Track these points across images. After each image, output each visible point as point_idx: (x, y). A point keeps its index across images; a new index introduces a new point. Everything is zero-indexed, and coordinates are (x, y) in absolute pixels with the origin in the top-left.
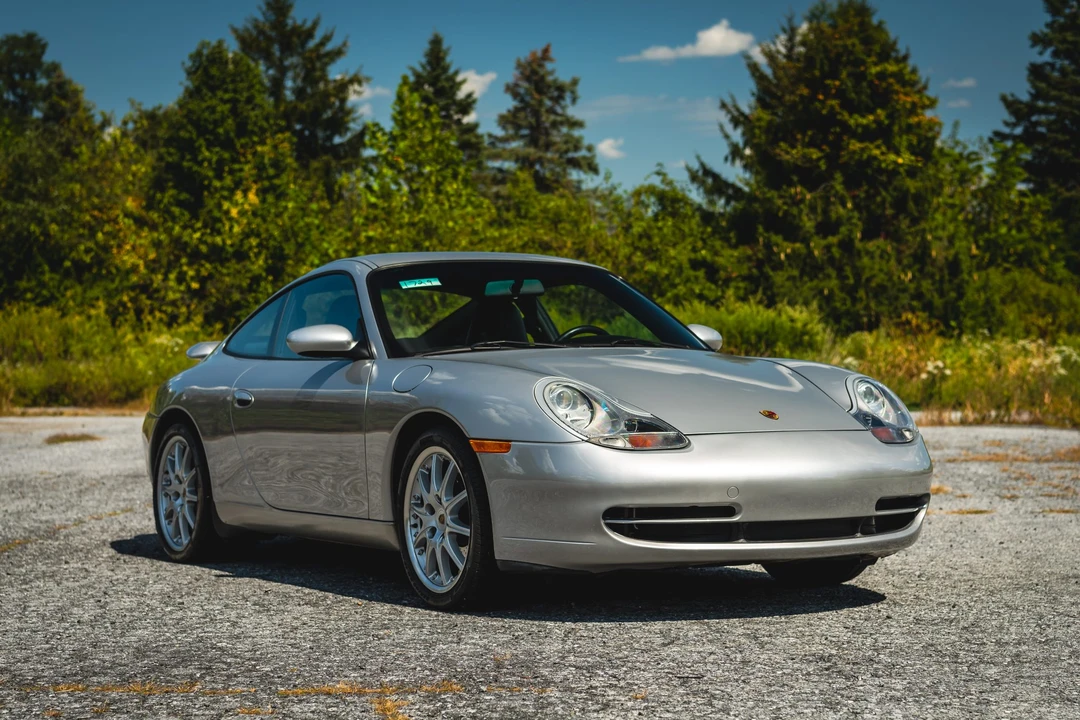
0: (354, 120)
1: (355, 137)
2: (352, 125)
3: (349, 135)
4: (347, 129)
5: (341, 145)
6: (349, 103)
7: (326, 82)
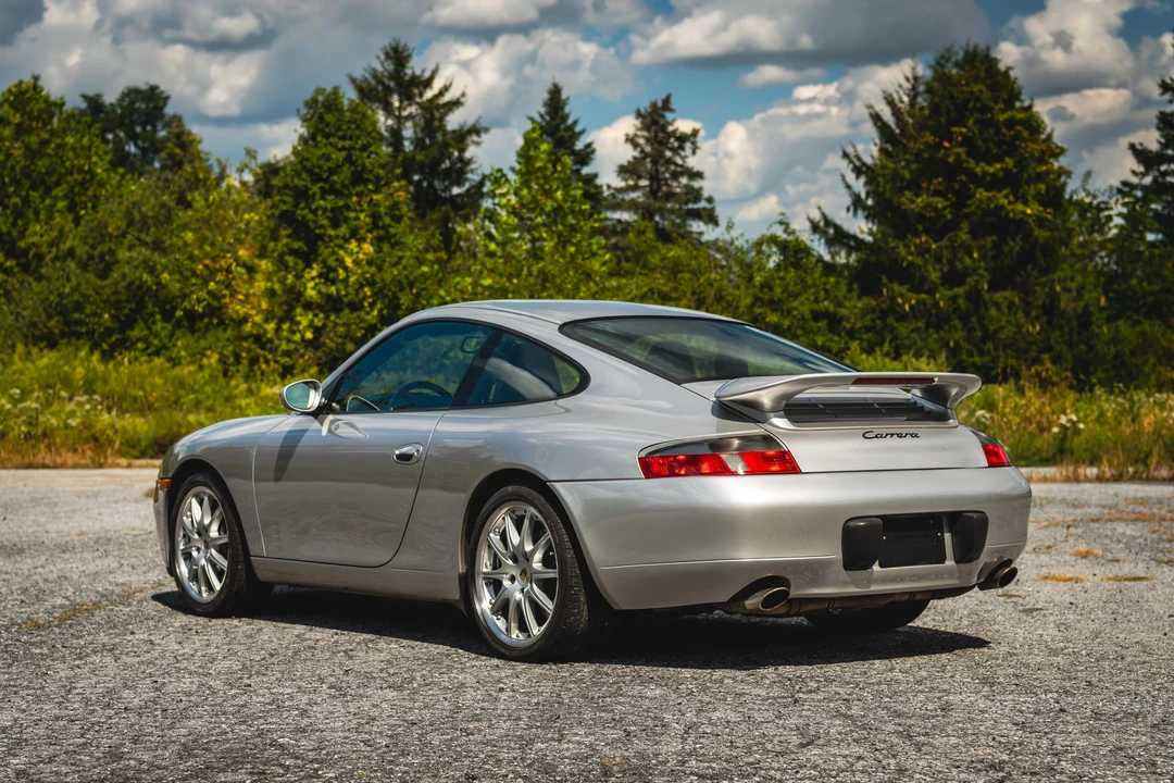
0: (472, 171)
1: (472, 187)
2: (470, 176)
3: (467, 185)
4: (467, 179)
5: (459, 195)
6: (467, 155)
7: (445, 133)
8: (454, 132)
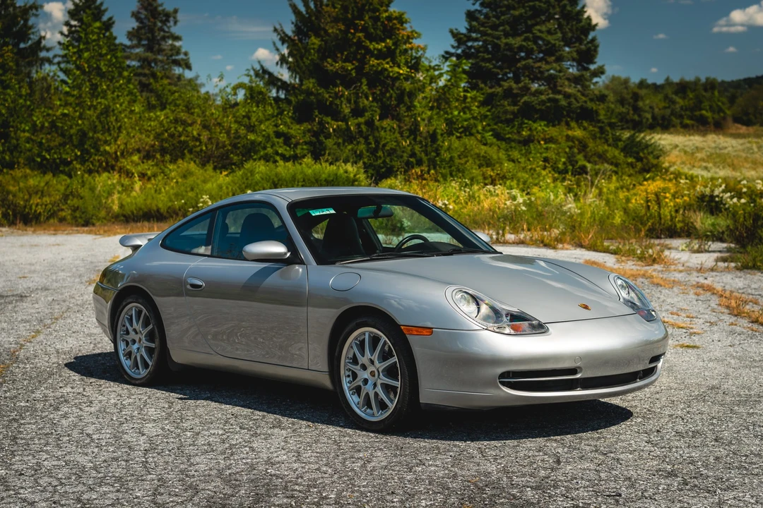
0: (33, 33)
1: (34, 43)
2: (32, 36)
3: (30, 42)
4: (30, 39)
5: (25, 48)
6: (30, 23)
7: (15, 8)
8: (20, 7)
